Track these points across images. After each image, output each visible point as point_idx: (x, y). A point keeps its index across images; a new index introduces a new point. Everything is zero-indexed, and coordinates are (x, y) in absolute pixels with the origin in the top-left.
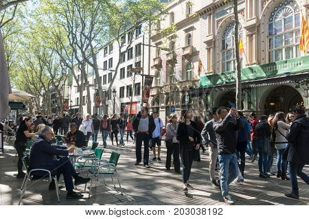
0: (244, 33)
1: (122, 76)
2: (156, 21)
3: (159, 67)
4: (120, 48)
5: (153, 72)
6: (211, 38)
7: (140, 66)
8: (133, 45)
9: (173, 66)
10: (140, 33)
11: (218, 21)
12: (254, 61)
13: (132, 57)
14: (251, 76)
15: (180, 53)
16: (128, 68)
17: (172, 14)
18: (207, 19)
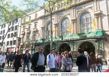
0: (54, 26)
1: (9, 37)
2: (24, 18)
3: (24, 34)
4: (9, 26)
5: (21, 37)
6: (43, 26)
7: (16, 34)
8: (14, 26)
9: (29, 35)
10: (17, 22)
11: (46, 21)
12: (57, 35)
13: (13, 30)
14: (56, 40)
15: (32, 30)
16: (11, 34)
17: (30, 17)
18: (42, 20)
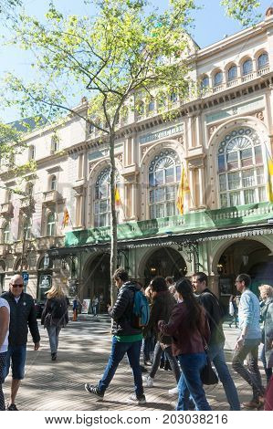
2: (9, 154)
3: (8, 215)
6: (81, 183)
9: (30, 216)
11: (91, 164)
12: (133, 216)
14: (129, 234)
15: (39, 199)
17: (32, 148)
18: (78, 160)
